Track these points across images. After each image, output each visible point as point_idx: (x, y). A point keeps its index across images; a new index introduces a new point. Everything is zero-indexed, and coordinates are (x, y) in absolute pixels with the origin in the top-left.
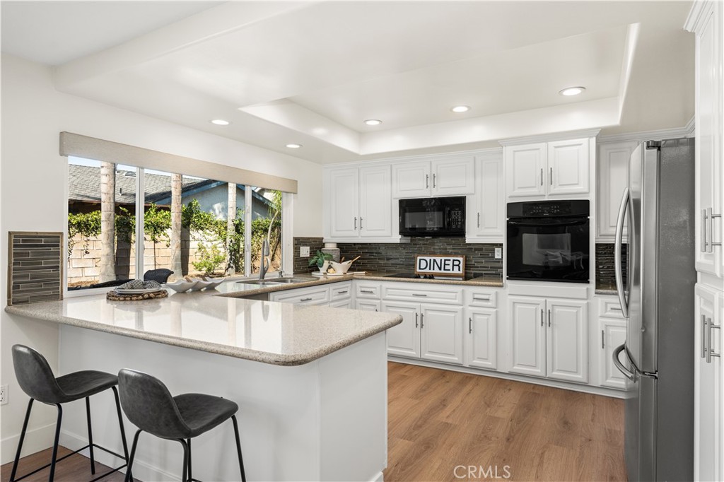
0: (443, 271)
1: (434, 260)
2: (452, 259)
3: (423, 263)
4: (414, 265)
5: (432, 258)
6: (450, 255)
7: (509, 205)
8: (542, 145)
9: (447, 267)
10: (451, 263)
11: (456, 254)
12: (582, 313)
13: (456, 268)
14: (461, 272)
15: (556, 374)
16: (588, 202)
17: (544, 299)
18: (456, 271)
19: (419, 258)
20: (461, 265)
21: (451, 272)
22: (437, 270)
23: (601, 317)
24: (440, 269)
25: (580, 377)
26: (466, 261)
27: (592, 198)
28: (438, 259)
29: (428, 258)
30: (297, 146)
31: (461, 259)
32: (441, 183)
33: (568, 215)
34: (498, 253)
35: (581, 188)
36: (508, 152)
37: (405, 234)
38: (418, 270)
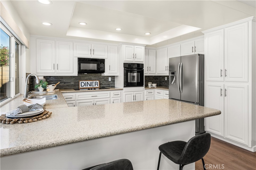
1: (88, 83)
2: (94, 82)
3: (82, 84)
4: (79, 85)
5: (87, 82)
6: (93, 80)
7: (124, 63)
8: (133, 46)
9: (93, 85)
10: (94, 83)
11: (95, 80)
12: (142, 95)
13: (96, 85)
14: (98, 86)
16: (143, 64)
17: (133, 92)
18: (96, 86)
19: (80, 82)
20: (98, 84)
21: (95, 86)
22: (89, 86)
23: (146, 95)
24: (90, 86)
26: (100, 82)
28: (89, 82)
29: (85, 82)
30: (50, 24)
31: (98, 82)
32: (95, 53)
33: (139, 67)
34: (110, 79)
35: (142, 60)
36: (124, 46)
37: (80, 72)
38: (81, 87)
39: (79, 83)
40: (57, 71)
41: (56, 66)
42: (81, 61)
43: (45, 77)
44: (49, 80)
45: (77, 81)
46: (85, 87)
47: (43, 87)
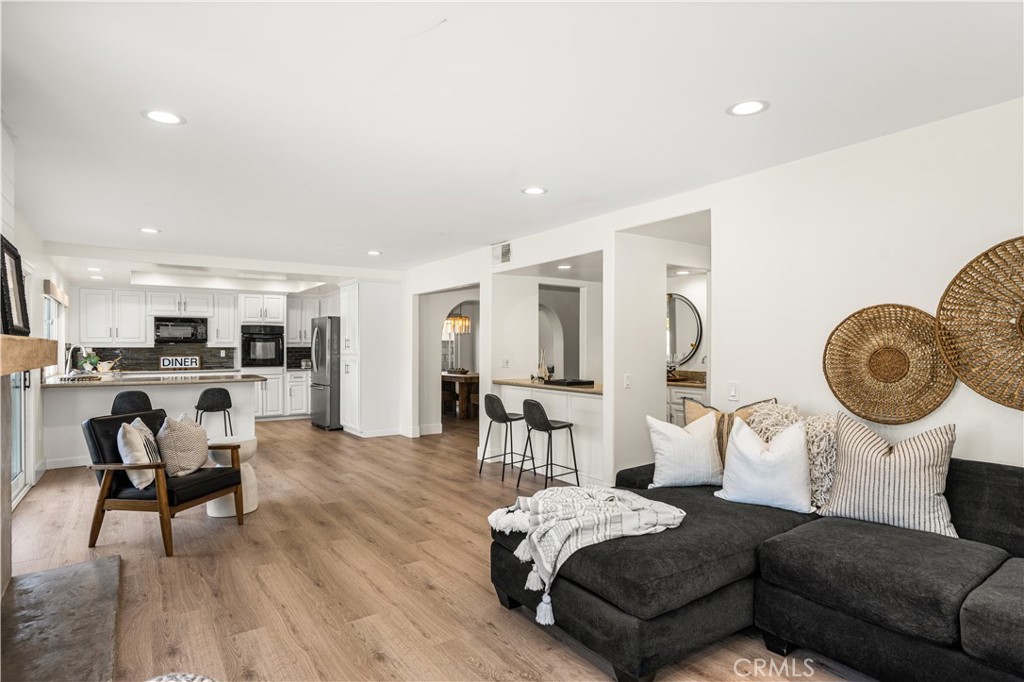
0: (183, 366)
3: (165, 361)
4: (158, 364)
6: (188, 355)
7: (243, 327)
8: (261, 296)
11: (193, 355)
12: (280, 381)
15: (269, 414)
16: (282, 327)
18: (194, 365)
22: (178, 366)
23: (290, 382)
25: (280, 413)
26: (201, 358)
27: (285, 325)
28: (179, 359)
29: (170, 359)
31: (197, 358)
32: (189, 308)
33: (274, 333)
34: (223, 354)
35: (280, 320)
36: (242, 297)
37: (159, 341)
38: (162, 367)
39: (158, 359)
40: (117, 340)
41: (114, 332)
42: (160, 321)
43: (94, 349)
44: (103, 354)
45: (155, 357)
46: (170, 366)
47: (91, 364)
